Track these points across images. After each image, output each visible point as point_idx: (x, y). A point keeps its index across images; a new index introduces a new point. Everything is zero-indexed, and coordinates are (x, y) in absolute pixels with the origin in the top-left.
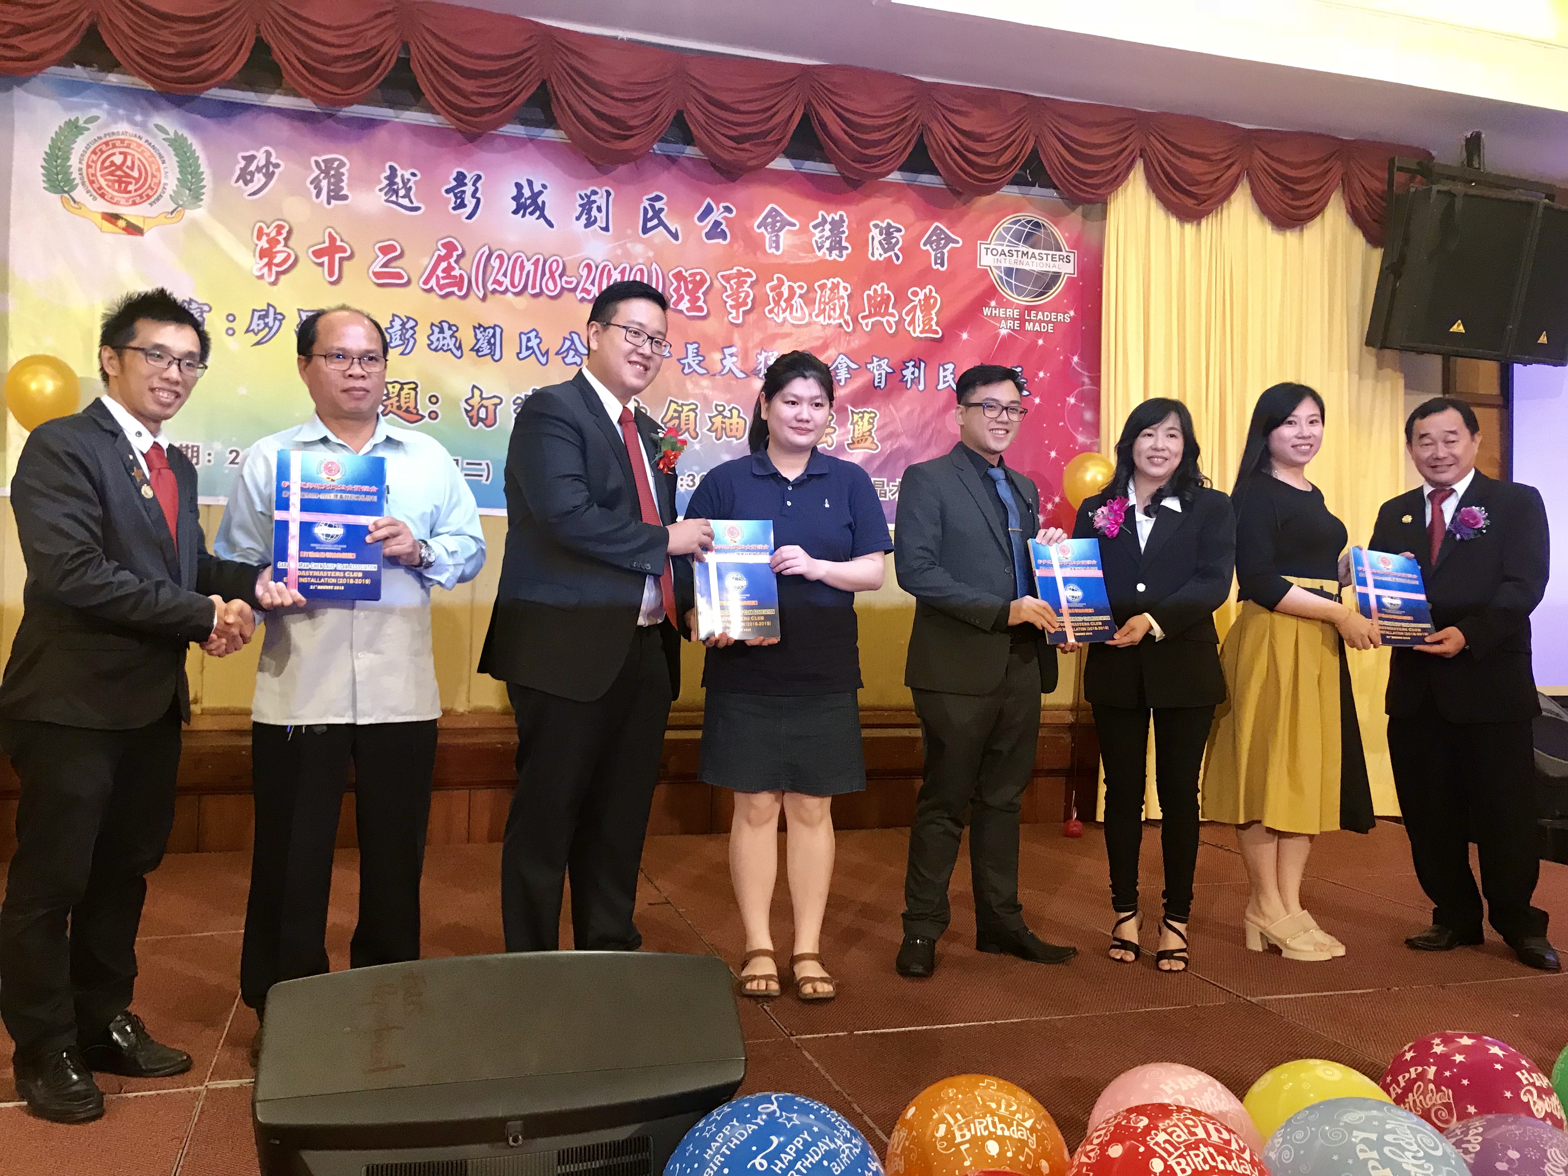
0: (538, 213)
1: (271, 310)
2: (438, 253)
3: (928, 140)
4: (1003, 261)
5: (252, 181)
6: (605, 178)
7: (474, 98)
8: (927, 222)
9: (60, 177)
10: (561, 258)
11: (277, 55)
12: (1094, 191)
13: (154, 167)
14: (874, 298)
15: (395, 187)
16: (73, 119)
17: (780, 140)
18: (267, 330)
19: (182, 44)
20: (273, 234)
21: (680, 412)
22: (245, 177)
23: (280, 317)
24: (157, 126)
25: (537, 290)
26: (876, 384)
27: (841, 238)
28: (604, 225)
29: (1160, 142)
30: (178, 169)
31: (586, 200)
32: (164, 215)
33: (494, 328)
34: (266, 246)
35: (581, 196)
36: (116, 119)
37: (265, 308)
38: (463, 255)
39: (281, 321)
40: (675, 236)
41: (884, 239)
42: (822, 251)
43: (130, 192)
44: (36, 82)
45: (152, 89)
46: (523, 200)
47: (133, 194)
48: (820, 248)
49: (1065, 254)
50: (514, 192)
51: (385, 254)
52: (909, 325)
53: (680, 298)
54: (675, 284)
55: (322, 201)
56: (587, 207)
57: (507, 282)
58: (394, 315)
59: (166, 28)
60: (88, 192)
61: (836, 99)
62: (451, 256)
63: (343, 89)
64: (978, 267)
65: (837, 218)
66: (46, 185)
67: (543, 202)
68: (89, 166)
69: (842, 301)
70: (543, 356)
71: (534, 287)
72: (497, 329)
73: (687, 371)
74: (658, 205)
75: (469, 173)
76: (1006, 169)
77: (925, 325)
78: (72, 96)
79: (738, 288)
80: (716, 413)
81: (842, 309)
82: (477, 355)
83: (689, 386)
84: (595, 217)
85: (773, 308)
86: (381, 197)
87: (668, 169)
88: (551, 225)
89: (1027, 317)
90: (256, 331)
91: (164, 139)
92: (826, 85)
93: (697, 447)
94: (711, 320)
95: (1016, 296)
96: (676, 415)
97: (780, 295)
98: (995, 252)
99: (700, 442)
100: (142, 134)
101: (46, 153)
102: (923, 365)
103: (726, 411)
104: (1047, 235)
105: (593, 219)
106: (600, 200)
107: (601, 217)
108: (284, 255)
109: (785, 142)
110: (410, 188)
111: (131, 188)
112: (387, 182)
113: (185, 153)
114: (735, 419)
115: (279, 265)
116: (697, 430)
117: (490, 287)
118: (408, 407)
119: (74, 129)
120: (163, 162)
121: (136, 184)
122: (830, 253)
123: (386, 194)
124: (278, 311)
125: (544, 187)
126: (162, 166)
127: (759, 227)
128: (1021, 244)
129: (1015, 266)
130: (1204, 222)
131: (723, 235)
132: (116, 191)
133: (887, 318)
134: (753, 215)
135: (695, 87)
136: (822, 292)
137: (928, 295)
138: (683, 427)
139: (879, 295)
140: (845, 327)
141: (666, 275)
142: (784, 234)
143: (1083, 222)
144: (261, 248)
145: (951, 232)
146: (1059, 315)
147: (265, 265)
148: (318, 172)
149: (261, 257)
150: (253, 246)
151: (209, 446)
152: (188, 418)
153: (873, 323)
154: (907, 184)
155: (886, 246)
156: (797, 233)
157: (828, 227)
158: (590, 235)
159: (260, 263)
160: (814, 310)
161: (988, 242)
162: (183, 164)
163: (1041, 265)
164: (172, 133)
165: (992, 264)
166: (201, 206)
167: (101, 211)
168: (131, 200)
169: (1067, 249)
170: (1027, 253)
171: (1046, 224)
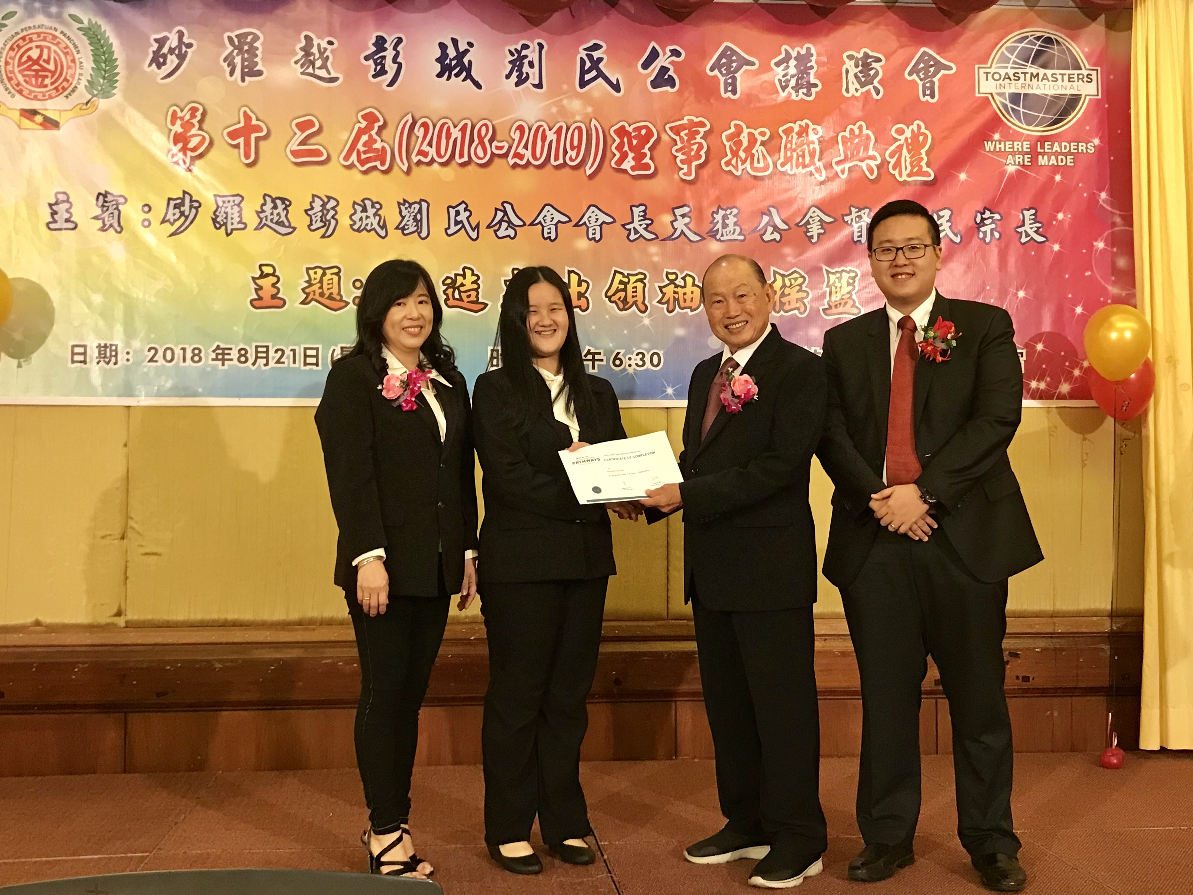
0: (464, 74)
1: (187, 198)
2: (357, 126)
4: (1007, 86)
5: (164, 63)
6: (536, 29)
8: (911, 49)
10: (491, 122)
13: (69, 58)
14: (851, 140)
15: (312, 58)
18: (183, 219)
20: (188, 117)
21: (626, 284)
22: (158, 60)
23: (196, 204)
24: (70, 15)
25: (466, 159)
26: (856, 239)
27: (809, 73)
28: (537, 82)
30: (92, 58)
31: (516, 55)
32: (78, 108)
33: (419, 203)
34: (180, 130)
35: (510, 52)
36: (30, 12)
37: (181, 196)
38: (385, 124)
39: (197, 208)
40: (616, 87)
41: (861, 72)
42: (787, 91)
43: (46, 86)
46: (448, 61)
47: (50, 88)
48: (784, 88)
49: (1085, 73)
50: (438, 53)
51: (303, 131)
52: (894, 168)
53: (624, 156)
54: (618, 141)
55: (236, 79)
56: (518, 62)
57: (432, 152)
58: (314, 196)
60: (7, 89)
62: (373, 128)
64: (977, 95)
65: (803, 52)
67: (470, 62)
68: (7, 63)
69: (811, 146)
70: (473, 230)
71: (461, 156)
72: (423, 204)
73: (632, 237)
74: (596, 55)
75: (390, 35)
77: (913, 167)
79: (689, 140)
80: (667, 282)
81: (812, 155)
82: (403, 233)
83: (637, 255)
84: (527, 73)
85: (730, 160)
86: (296, 70)
87: (607, 14)
88: (478, 86)
89: (1039, 150)
90: (172, 220)
91: (79, 29)
93: (646, 321)
94: (658, 178)
95: (1025, 126)
96: (622, 287)
97: (739, 143)
98: (997, 77)
99: (650, 316)
100: (57, 26)
103: (679, 279)
104: (1062, 51)
105: (525, 75)
106: (532, 54)
107: (533, 73)
108: (199, 139)
110: (328, 57)
111: (47, 81)
112: (303, 53)
113: (99, 40)
114: (689, 288)
115: (193, 150)
116: (646, 302)
117: (415, 159)
118: (331, 294)
120: (78, 52)
121: (52, 77)
122: (797, 91)
123: (302, 66)
124: (194, 199)
125: (470, 44)
126: (77, 56)
127: (712, 69)
128: (1029, 64)
129: (1023, 91)
131: (671, 82)
132: (33, 86)
133: (867, 161)
134: (704, 56)
136: (788, 138)
137: (916, 132)
138: (630, 300)
139: (857, 136)
140: (817, 175)
141: (607, 132)
142: (741, 75)
143: (1107, 34)
144: (176, 133)
145: (942, 57)
146: (1080, 144)
147: (180, 151)
148: (232, 48)
149: (175, 143)
150: (167, 131)
151: (128, 344)
152: (106, 314)
153: (850, 168)
154: (887, 6)
155: (863, 79)
156: (758, 72)
157: (793, 63)
158: (521, 93)
159: (175, 149)
160: (779, 158)
161: (989, 65)
162: (98, 52)
163: (1056, 87)
164: (86, 22)
165: (993, 90)
166: (114, 94)
167: (19, 108)
168: (47, 94)
169: (1088, 67)
170: (1038, 74)
171: (1059, 39)
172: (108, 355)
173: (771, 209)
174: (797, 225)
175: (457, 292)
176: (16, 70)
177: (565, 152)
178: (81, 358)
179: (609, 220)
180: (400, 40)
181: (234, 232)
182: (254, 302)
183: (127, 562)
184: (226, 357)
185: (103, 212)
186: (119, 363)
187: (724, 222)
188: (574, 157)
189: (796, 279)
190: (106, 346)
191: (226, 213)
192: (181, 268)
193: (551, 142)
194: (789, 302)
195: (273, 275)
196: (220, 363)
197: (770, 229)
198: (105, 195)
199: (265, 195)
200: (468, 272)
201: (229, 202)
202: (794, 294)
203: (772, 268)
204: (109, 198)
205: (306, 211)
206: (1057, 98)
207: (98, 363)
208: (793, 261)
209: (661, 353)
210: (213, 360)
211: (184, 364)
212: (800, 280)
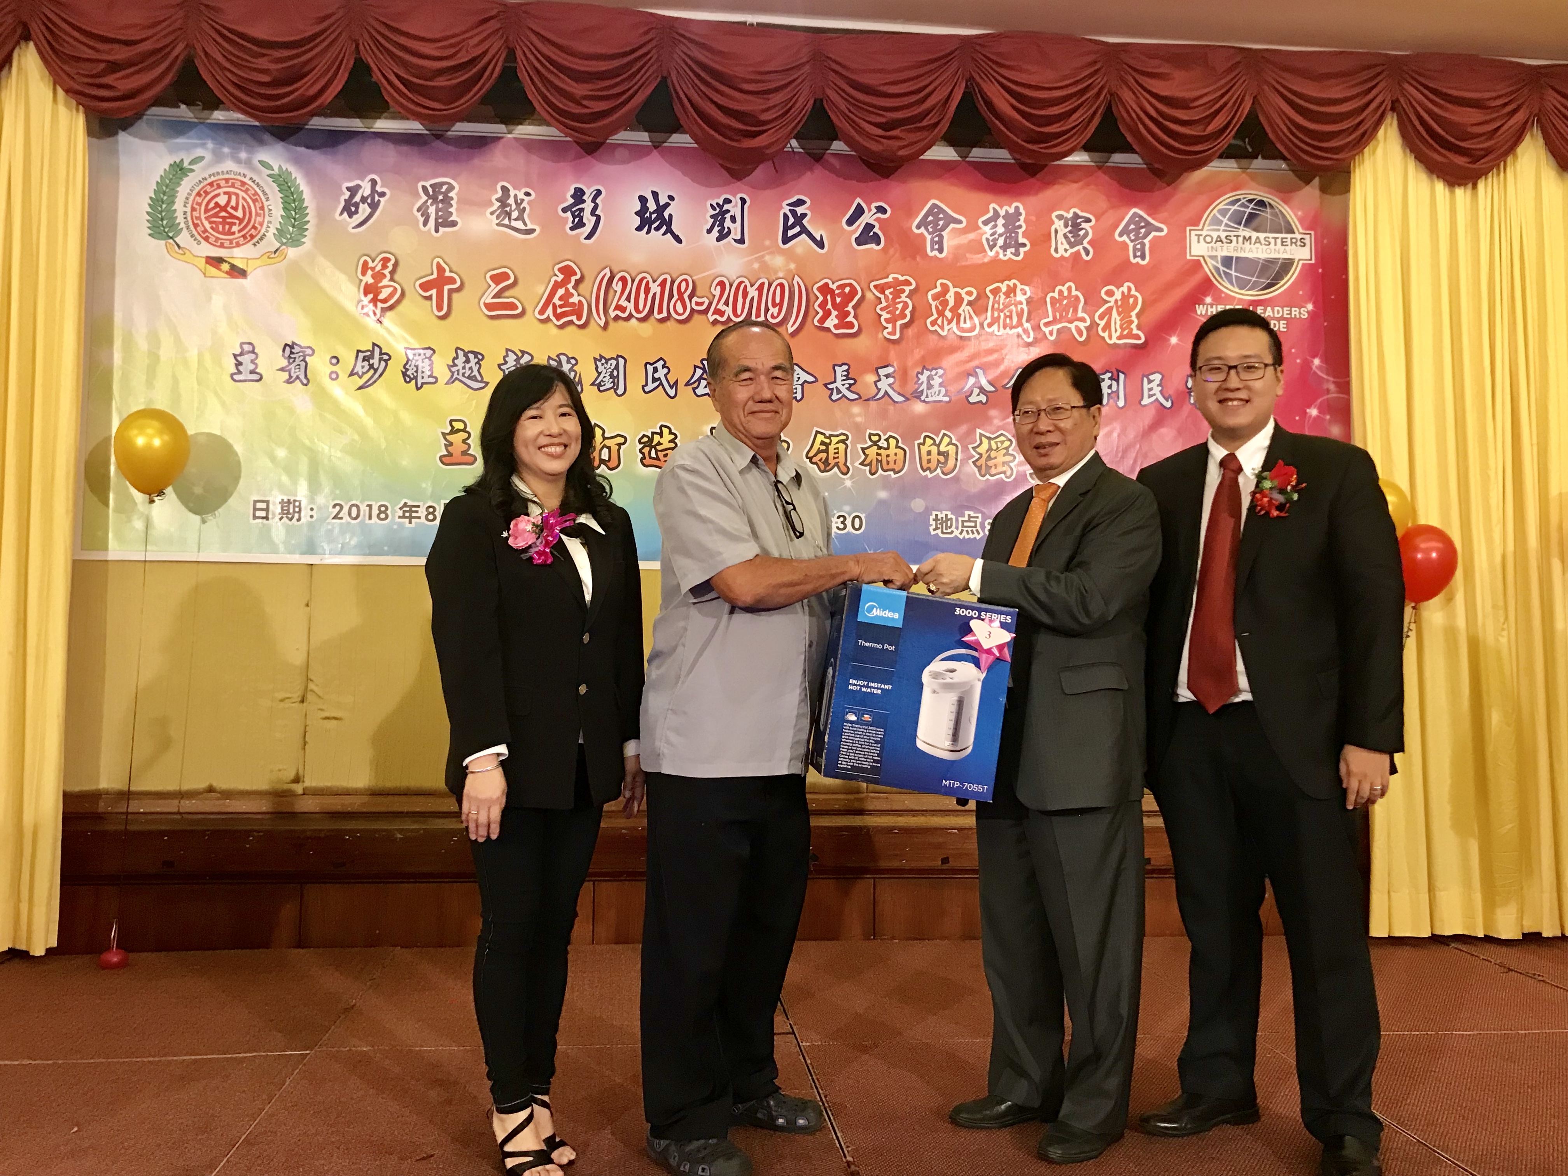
0: (664, 228)
1: (377, 350)
2: (554, 278)
3: (1119, 111)
4: (1219, 249)
5: (356, 212)
6: (739, 183)
7: (585, 102)
8: (1122, 209)
9: (165, 222)
10: (691, 277)
11: (377, 76)
12: (1335, 156)
13: (258, 205)
14: (1060, 301)
15: (508, 209)
16: (178, 162)
17: (936, 125)
18: (372, 371)
19: (277, 70)
20: (379, 268)
21: (827, 445)
22: (350, 208)
23: (385, 357)
24: (260, 162)
25: (665, 314)
27: (1018, 233)
28: (738, 237)
29: (1418, 90)
30: (281, 206)
31: (718, 210)
32: (265, 257)
33: (616, 359)
34: (371, 281)
35: (711, 205)
36: (218, 158)
37: (371, 348)
38: (582, 278)
39: (386, 361)
40: (820, 244)
41: (1070, 232)
42: (994, 250)
43: (234, 233)
44: (141, 125)
45: (257, 124)
46: (648, 215)
47: (237, 235)
48: (992, 248)
49: (1299, 236)
50: (638, 206)
51: (497, 284)
52: (1104, 330)
53: (827, 314)
54: (821, 298)
55: (430, 230)
56: (720, 216)
57: (630, 306)
58: (507, 350)
59: (264, 55)
60: (192, 236)
61: (1002, 71)
62: (570, 282)
63: (444, 104)
64: (1188, 257)
66: (150, 232)
67: (670, 216)
68: (193, 209)
69: (1019, 307)
70: (671, 387)
71: (660, 312)
72: (620, 360)
73: (835, 397)
74: (800, 210)
75: (588, 188)
76: (1216, 139)
77: (1123, 329)
78: (177, 137)
79: (894, 299)
80: (870, 443)
81: (1020, 315)
82: (599, 390)
83: (838, 414)
84: (729, 228)
85: (936, 319)
86: (492, 221)
87: (811, 169)
88: (679, 241)
90: (360, 373)
91: (268, 175)
92: (992, 57)
93: (848, 483)
94: (862, 337)
95: (1237, 290)
96: (823, 447)
97: (945, 303)
98: (1208, 239)
99: (852, 478)
100: (246, 172)
101: (151, 198)
102: (1122, 376)
103: (882, 440)
104: (1275, 215)
105: (726, 230)
106: (734, 209)
107: (736, 228)
108: (390, 290)
109: (945, 125)
110: (524, 208)
111: (235, 229)
112: (499, 204)
113: (289, 187)
114: (893, 450)
115: (384, 301)
116: (848, 464)
117: (612, 314)
119: (179, 171)
120: (267, 199)
121: (240, 224)
122: (1005, 251)
123: (498, 218)
124: (383, 351)
125: (671, 198)
126: (266, 203)
127: (918, 227)
128: (1241, 227)
129: (1235, 255)
130: (1481, 185)
131: (876, 239)
132: (220, 233)
133: (1076, 323)
134: (911, 213)
135: (834, 71)
136: (995, 297)
137: (1126, 293)
138: (832, 461)
139: (1065, 298)
140: (1024, 337)
141: (810, 289)
142: (948, 233)
143: (1320, 197)
144: (366, 283)
145: (1153, 219)
146: (1293, 309)
147: (370, 302)
148: (426, 198)
149: (366, 294)
150: (358, 281)
151: (312, 500)
152: (291, 470)
153: (1058, 330)
154: (1097, 166)
155: (1073, 240)
156: (964, 231)
157: (1001, 221)
158: (723, 249)
159: (366, 300)
160: (986, 319)
161: (1200, 227)
162: (287, 199)
163: (1269, 251)
164: (276, 168)
165: (1205, 254)
166: (304, 243)
167: (205, 255)
168: (234, 241)
169: (1301, 231)
170: (1250, 238)
171: (1272, 203)
172: (291, 511)
173: (977, 370)
174: (1004, 386)
175: (653, 451)
176: (203, 216)
177: (767, 310)
178: (263, 514)
179: (811, 379)
180: (599, 193)
181: (424, 386)
182: (443, 459)
183: (306, 726)
184: (414, 515)
185: (290, 364)
186: (303, 520)
187: (929, 383)
188: (775, 315)
189: (1002, 442)
190: (289, 502)
191: (417, 367)
192: (369, 422)
193: (752, 299)
194: (995, 465)
195: (464, 430)
196: (407, 520)
197: (976, 391)
198: (292, 347)
199: (457, 348)
200: (666, 431)
201: (420, 355)
202: (1001, 459)
203: (978, 431)
204: (296, 349)
205: (499, 366)
206: (1270, 262)
207: (281, 519)
208: (1001, 424)
209: (863, 516)
210: (400, 517)
211: (370, 522)
212: (1007, 444)
